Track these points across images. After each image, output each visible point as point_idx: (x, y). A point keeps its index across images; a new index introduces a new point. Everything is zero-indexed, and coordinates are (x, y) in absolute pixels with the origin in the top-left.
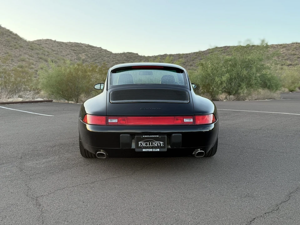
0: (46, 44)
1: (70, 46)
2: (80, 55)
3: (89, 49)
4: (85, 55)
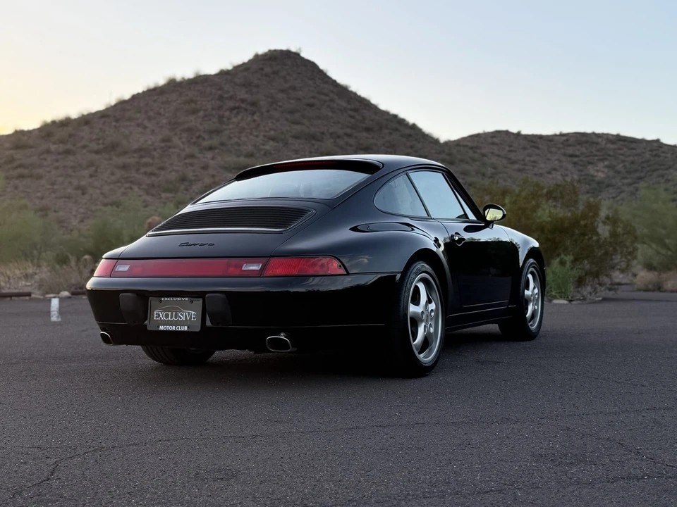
0: (493, 144)
1: (561, 146)
2: (591, 170)
3: (620, 149)
4: (606, 167)
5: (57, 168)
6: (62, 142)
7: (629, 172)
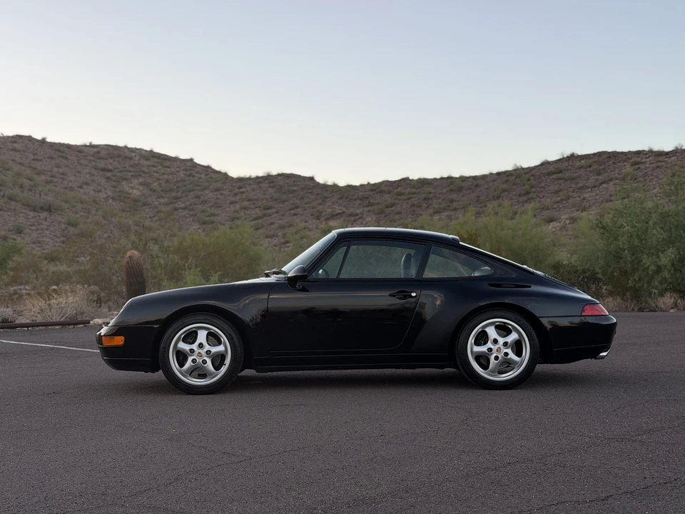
0: (14, 150)
1: (92, 158)
2: (126, 187)
3: (154, 166)
4: (141, 184)
7: (165, 191)
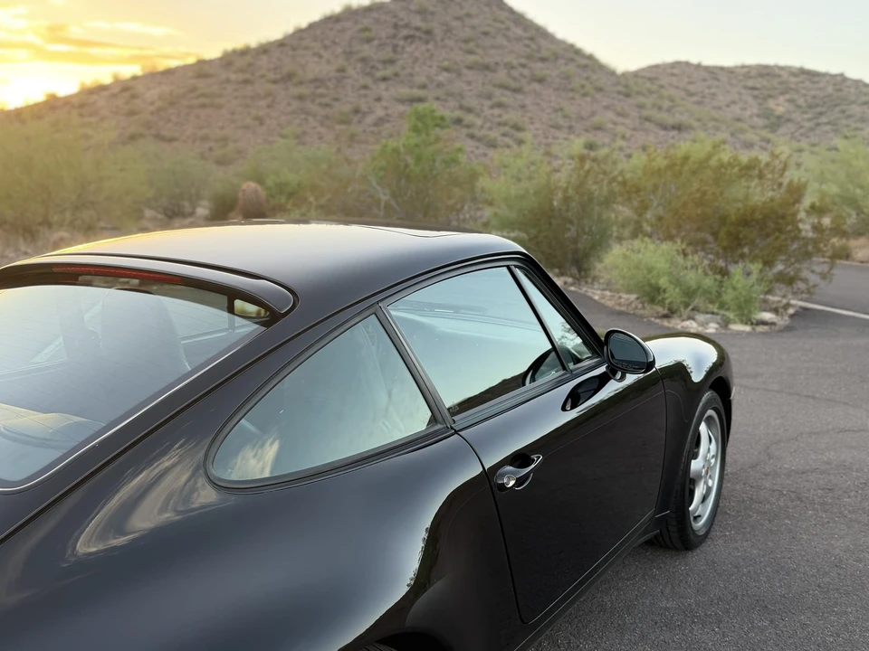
1: (742, 78)
2: (771, 104)
3: (803, 83)
4: (787, 100)
5: (236, 98)
6: (242, 71)
7: (810, 107)
